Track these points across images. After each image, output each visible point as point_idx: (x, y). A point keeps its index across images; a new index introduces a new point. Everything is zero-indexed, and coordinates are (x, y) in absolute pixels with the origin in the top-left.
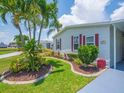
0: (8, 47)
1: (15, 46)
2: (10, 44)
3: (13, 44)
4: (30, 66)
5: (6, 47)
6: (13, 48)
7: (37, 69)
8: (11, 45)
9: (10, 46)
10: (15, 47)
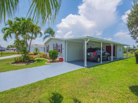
0: (6, 50)
1: (14, 49)
2: (8, 47)
3: (11, 47)
4: (24, 60)
5: (5, 50)
6: (11, 51)
7: (27, 61)
8: (10, 48)
9: (8, 49)
10: (14, 51)
